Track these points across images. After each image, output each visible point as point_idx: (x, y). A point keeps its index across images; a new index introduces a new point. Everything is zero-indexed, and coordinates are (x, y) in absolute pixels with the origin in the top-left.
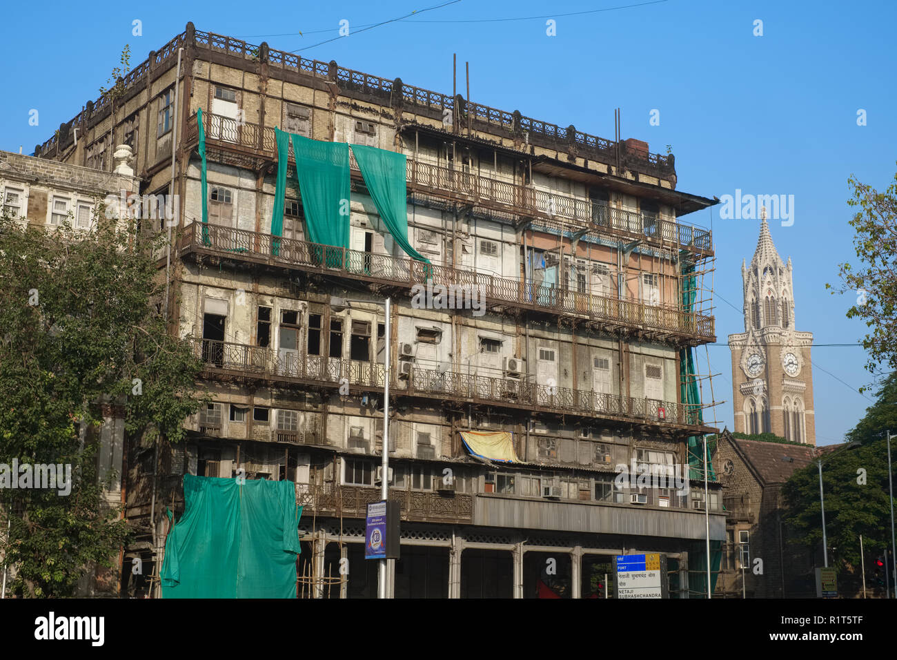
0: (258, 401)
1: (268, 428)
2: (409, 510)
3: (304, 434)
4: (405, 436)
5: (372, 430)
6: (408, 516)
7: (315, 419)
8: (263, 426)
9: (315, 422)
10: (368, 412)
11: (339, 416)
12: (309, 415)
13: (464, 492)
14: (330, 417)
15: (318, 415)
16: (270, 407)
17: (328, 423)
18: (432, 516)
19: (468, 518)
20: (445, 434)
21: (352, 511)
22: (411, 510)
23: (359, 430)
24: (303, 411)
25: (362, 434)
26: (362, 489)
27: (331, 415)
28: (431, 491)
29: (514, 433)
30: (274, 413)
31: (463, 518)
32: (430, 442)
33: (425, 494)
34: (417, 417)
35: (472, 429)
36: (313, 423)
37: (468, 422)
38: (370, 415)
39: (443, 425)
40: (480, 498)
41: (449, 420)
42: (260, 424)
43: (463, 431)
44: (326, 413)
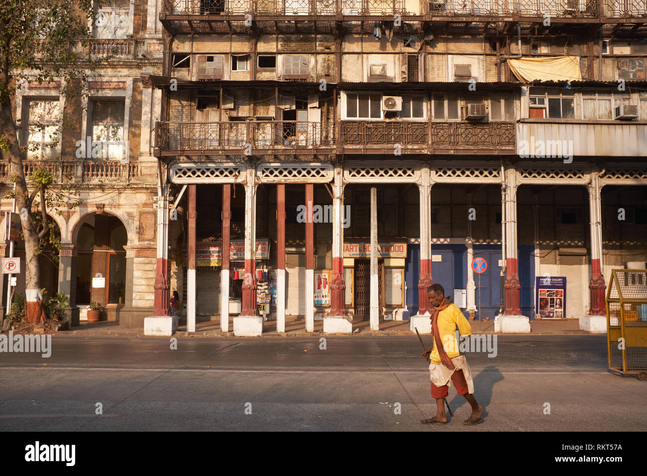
0: (262, 47)
1: (274, 74)
2: (430, 143)
3: (315, 76)
4: (438, 70)
5: (397, 66)
6: (429, 148)
7: (328, 60)
8: (268, 73)
9: (328, 64)
10: (389, 48)
11: (356, 56)
12: (320, 58)
13: (503, 120)
14: (346, 57)
15: (332, 57)
16: (274, 53)
17: (343, 63)
18: (462, 148)
19: (511, 148)
20: (490, 65)
21: (358, 147)
22: (433, 143)
23: (381, 67)
24: (312, 54)
25: (385, 72)
26: (368, 123)
27: (347, 56)
28: (459, 120)
29: (582, 57)
30: (280, 59)
31: (504, 148)
32: (470, 73)
33: (451, 124)
34: (453, 47)
35: (523, 55)
36: (326, 65)
37: (518, 48)
38: (393, 51)
39: (487, 55)
40: (525, 125)
41: (494, 48)
42: (265, 71)
43: (511, 59)
44: (340, 54)
